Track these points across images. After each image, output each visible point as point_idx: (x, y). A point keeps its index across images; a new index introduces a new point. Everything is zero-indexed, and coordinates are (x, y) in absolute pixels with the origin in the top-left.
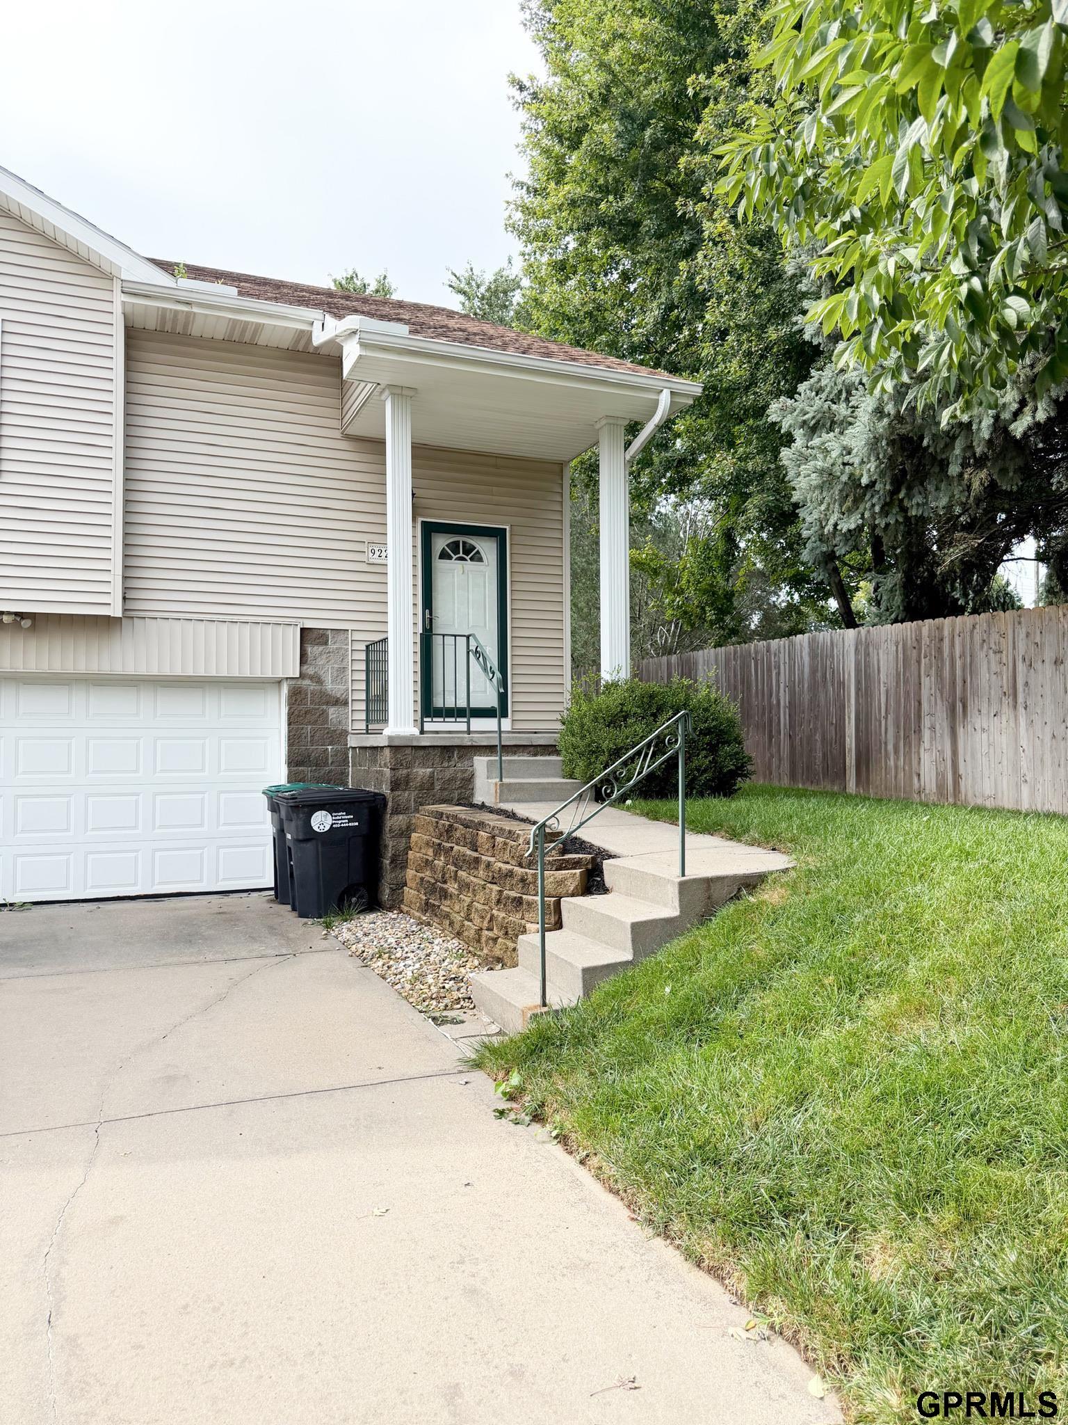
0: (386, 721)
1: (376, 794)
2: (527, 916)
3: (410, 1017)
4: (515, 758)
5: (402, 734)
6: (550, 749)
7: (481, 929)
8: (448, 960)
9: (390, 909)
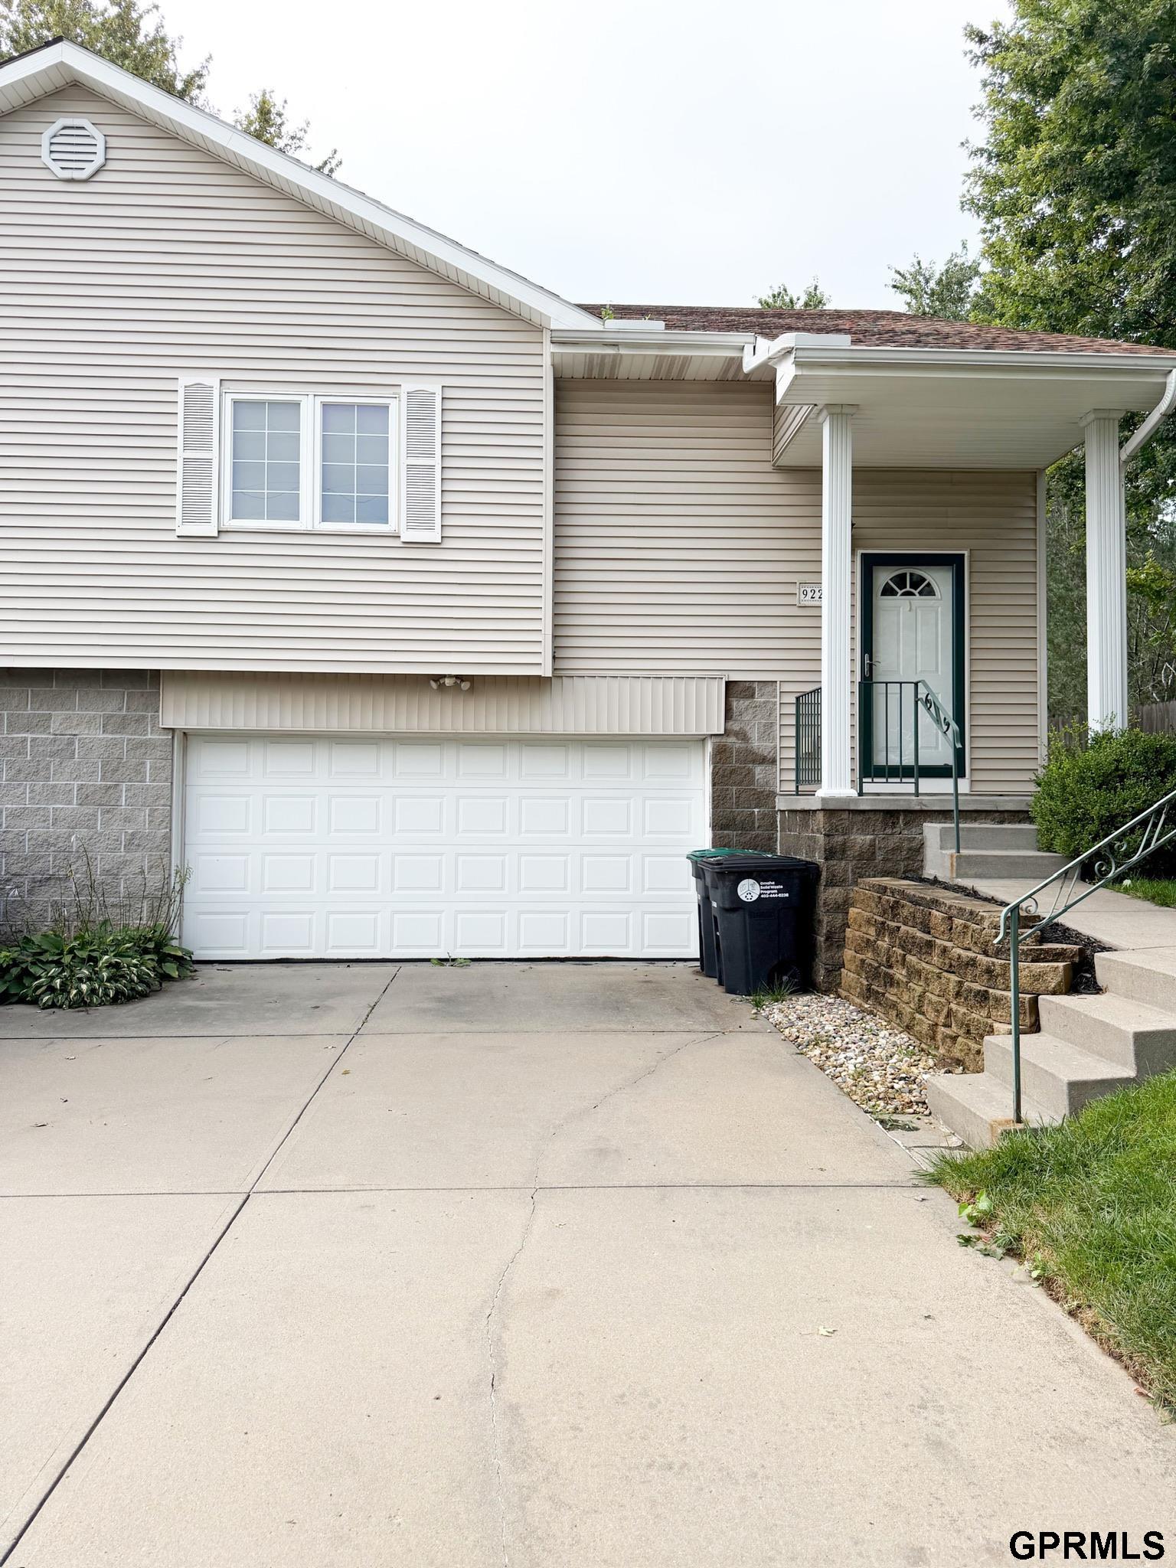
0: (819, 781)
1: (808, 863)
2: (994, 1013)
3: (855, 1117)
4: (976, 825)
5: (837, 796)
6: (1020, 816)
7: (937, 1024)
8: (896, 1056)
9: (826, 992)
